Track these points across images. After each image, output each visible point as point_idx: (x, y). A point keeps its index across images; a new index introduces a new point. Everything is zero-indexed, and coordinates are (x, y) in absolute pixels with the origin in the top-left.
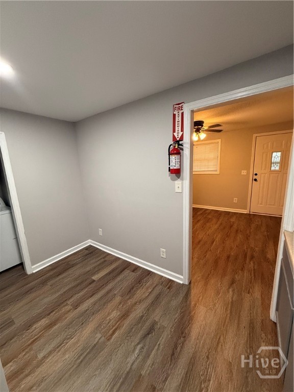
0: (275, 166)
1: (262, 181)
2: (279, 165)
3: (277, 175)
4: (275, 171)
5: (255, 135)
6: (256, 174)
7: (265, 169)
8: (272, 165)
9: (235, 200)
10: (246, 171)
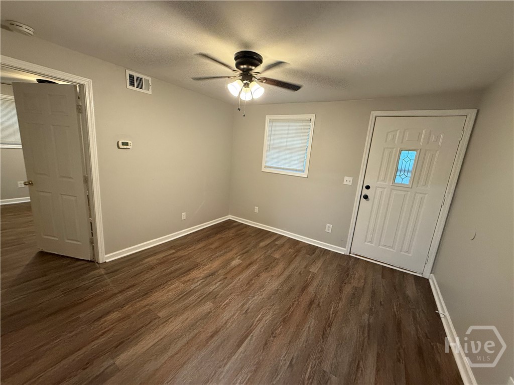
0: (403, 177)
1: (376, 201)
2: (409, 175)
3: (404, 193)
4: (402, 186)
5: (374, 114)
6: (368, 187)
7: (384, 180)
8: (398, 174)
9: (329, 228)
10: (351, 179)
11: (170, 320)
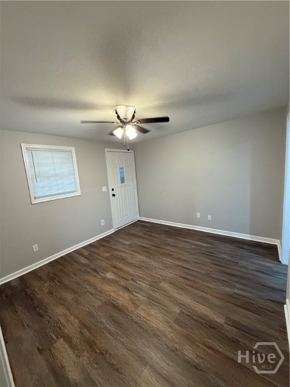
1: (118, 195)
3: (125, 187)
5: (106, 150)
6: (113, 190)
7: (117, 184)
9: (103, 222)
10: (106, 187)
11: (182, 303)
